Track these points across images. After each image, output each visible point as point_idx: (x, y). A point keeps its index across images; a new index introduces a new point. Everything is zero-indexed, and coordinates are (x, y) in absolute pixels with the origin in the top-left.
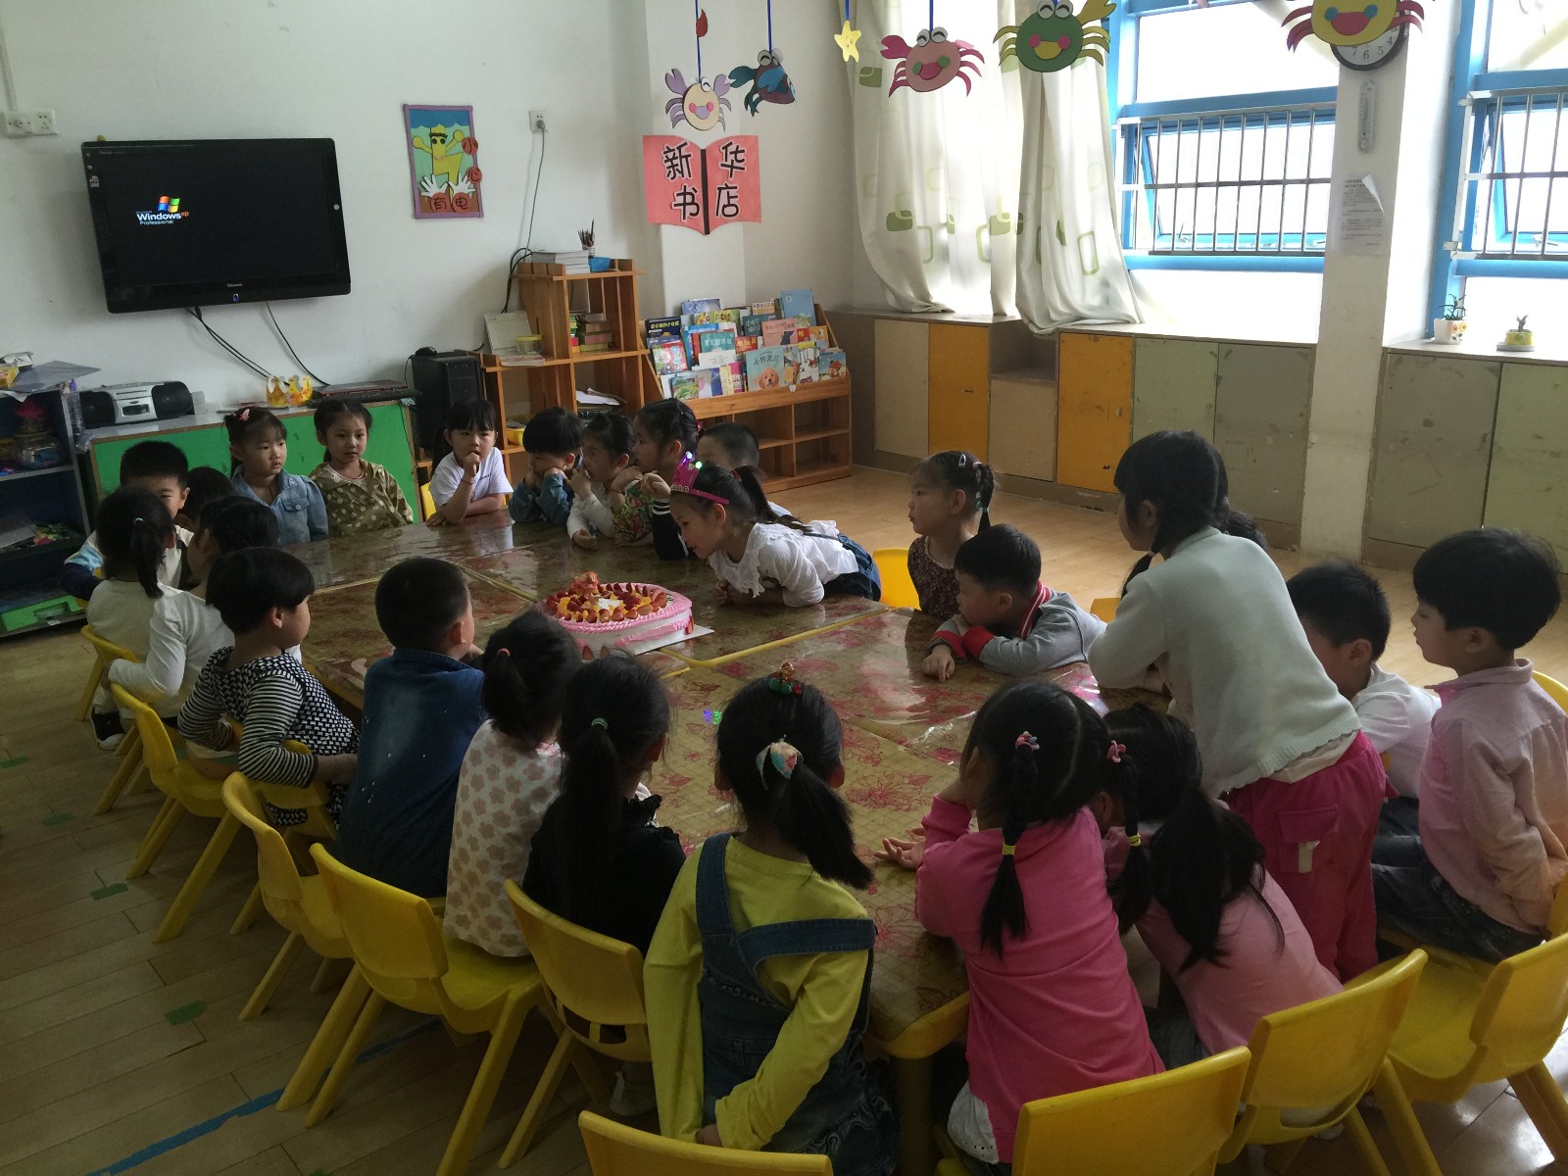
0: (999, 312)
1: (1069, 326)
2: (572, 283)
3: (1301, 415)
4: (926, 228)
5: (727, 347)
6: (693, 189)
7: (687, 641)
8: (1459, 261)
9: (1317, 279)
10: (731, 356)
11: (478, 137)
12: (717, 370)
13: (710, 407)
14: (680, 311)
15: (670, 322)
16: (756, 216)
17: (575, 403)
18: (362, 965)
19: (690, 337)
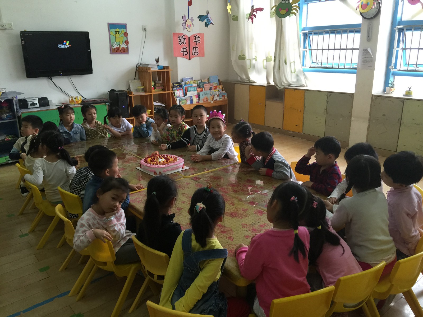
0: (268, 83)
1: (287, 87)
2: (153, 72)
3: (349, 112)
4: (249, 59)
5: (194, 91)
6: (186, 47)
7: (182, 171)
8: (393, 72)
9: (354, 76)
10: (196, 93)
11: (128, 32)
12: (192, 97)
13: (190, 107)
14: (182, 81)
15: (179, 83)
16: (203, 55)
17: (153, 105)
18: (92, 258)
19: (184, 88)
